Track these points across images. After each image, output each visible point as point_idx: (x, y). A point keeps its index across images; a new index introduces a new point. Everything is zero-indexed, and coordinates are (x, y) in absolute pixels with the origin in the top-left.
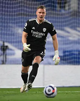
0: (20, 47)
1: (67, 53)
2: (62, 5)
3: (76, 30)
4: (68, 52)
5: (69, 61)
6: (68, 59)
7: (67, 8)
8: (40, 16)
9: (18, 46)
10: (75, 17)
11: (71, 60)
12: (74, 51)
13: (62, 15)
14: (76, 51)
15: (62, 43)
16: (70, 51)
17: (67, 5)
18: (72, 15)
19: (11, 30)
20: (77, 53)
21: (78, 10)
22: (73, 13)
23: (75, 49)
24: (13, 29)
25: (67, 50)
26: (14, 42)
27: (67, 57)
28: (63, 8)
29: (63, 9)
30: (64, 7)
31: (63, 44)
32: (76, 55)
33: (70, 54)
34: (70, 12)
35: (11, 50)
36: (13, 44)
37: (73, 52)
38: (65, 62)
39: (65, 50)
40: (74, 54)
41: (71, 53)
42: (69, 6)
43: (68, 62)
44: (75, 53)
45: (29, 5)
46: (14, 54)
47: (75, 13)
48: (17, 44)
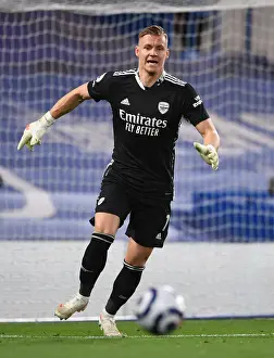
0: (41, 182)
1: (206, 203)
2: (188, 35)
3: (240, 122)
4: (209, 196)
5: (213, 229)
6: (209, 223)
7: (207, 45)
8: (150, 58)
9: (37, 176)
10: (236, 76)
11: (221, 227)
12: (232, 194)
13: (189, 69)
14: (240, 194)
15: (191, 165)
16: (217, 196)
17: (206, 34)
18: (225, 71)
19: (9, 123)
20: (243, 200)
21: (244, 51)
22: (229, 62)
23: (236, 190)
24: (18, 118)
25: (206, 190)
26: (20, 164)
27: (206, 217)
28: (191, 45)
29: (194, 48)
30: (198, 41)
31: (194, 170)
32: (240, 207)
33: (217, 205)
34: (219, 60)
35: (11, 189)
36: (17, 170)
37: (228, 199)
38: (198, 232)
39: (199, 191)
40: (232, 206)
41: (221, 200)
42: (214, 37)
43: (209, 233)
44: (236, 200)
45: (76, 34)
46: (21, 205)
47: (236, 62)
48: (33, 169)
